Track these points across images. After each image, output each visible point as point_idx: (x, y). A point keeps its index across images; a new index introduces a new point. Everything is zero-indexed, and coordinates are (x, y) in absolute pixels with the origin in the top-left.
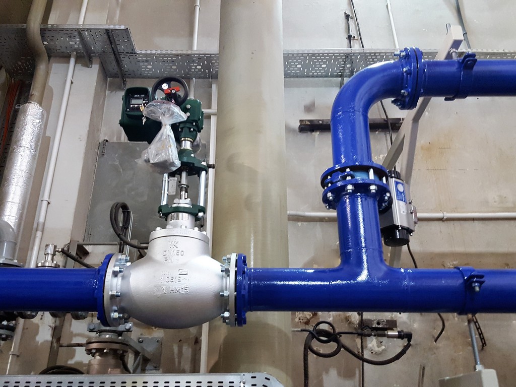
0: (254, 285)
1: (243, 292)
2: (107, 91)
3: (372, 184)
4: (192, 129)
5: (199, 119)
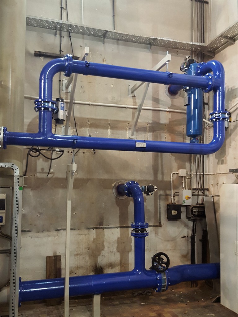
0: (9, 138)
3: (50, 108)
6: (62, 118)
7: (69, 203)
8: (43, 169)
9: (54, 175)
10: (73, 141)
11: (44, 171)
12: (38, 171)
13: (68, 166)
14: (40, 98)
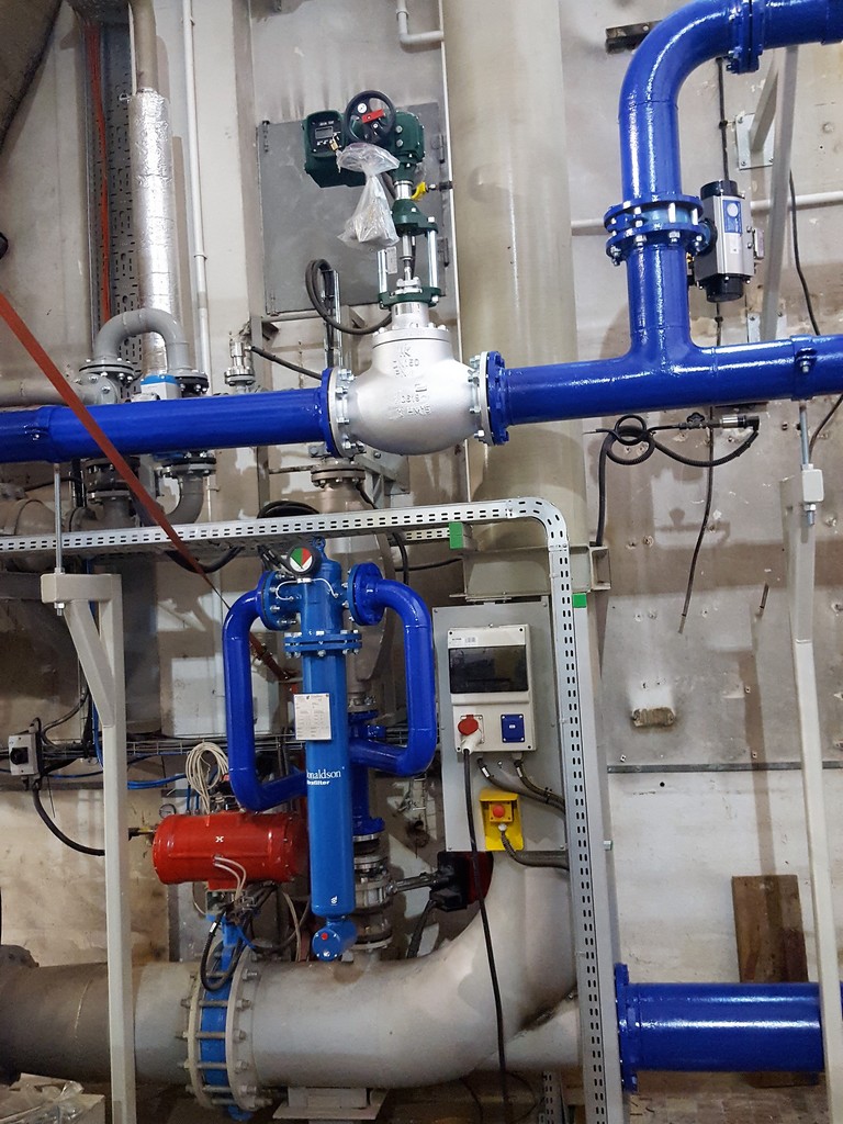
0: (513, 394)
1: (498, 406)
2: (251, 20)
3: (672, 230)
4: (408, 165)
5: (417, 146)
6: (737, 270)
7: (804, 653)
8: (677, 514)
9: (728, 535)
10: (797, 364)
11: (685, 522)
12: (657, 524)
13: (782, 484)
14: (628, 193)
